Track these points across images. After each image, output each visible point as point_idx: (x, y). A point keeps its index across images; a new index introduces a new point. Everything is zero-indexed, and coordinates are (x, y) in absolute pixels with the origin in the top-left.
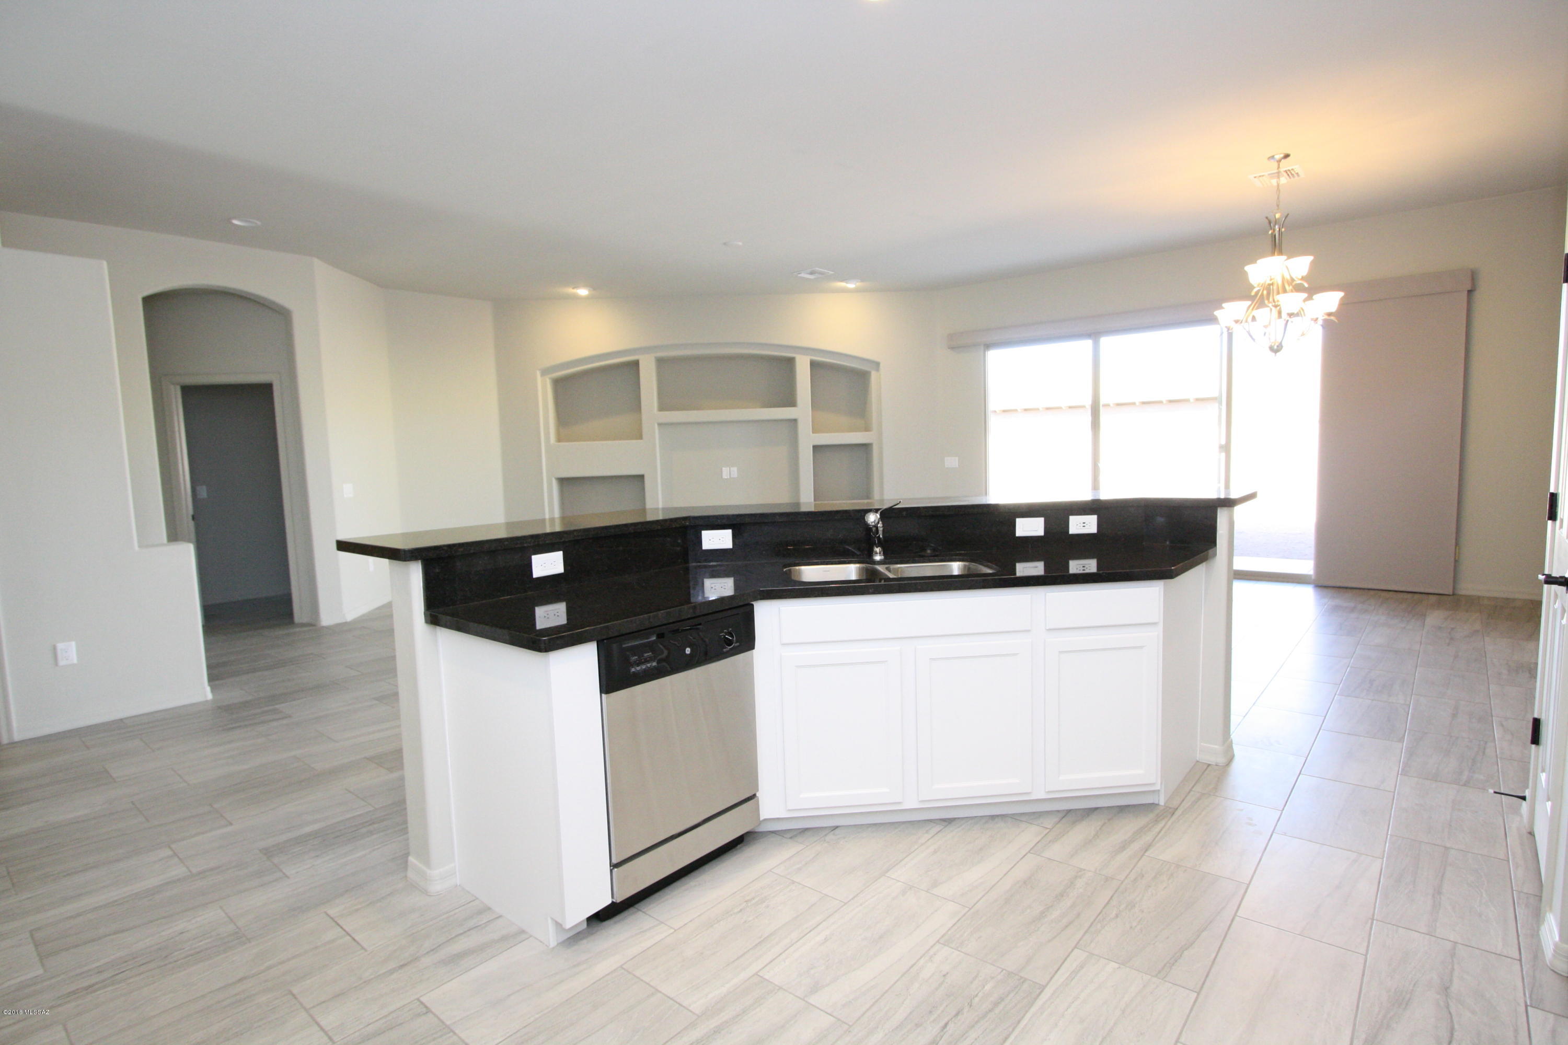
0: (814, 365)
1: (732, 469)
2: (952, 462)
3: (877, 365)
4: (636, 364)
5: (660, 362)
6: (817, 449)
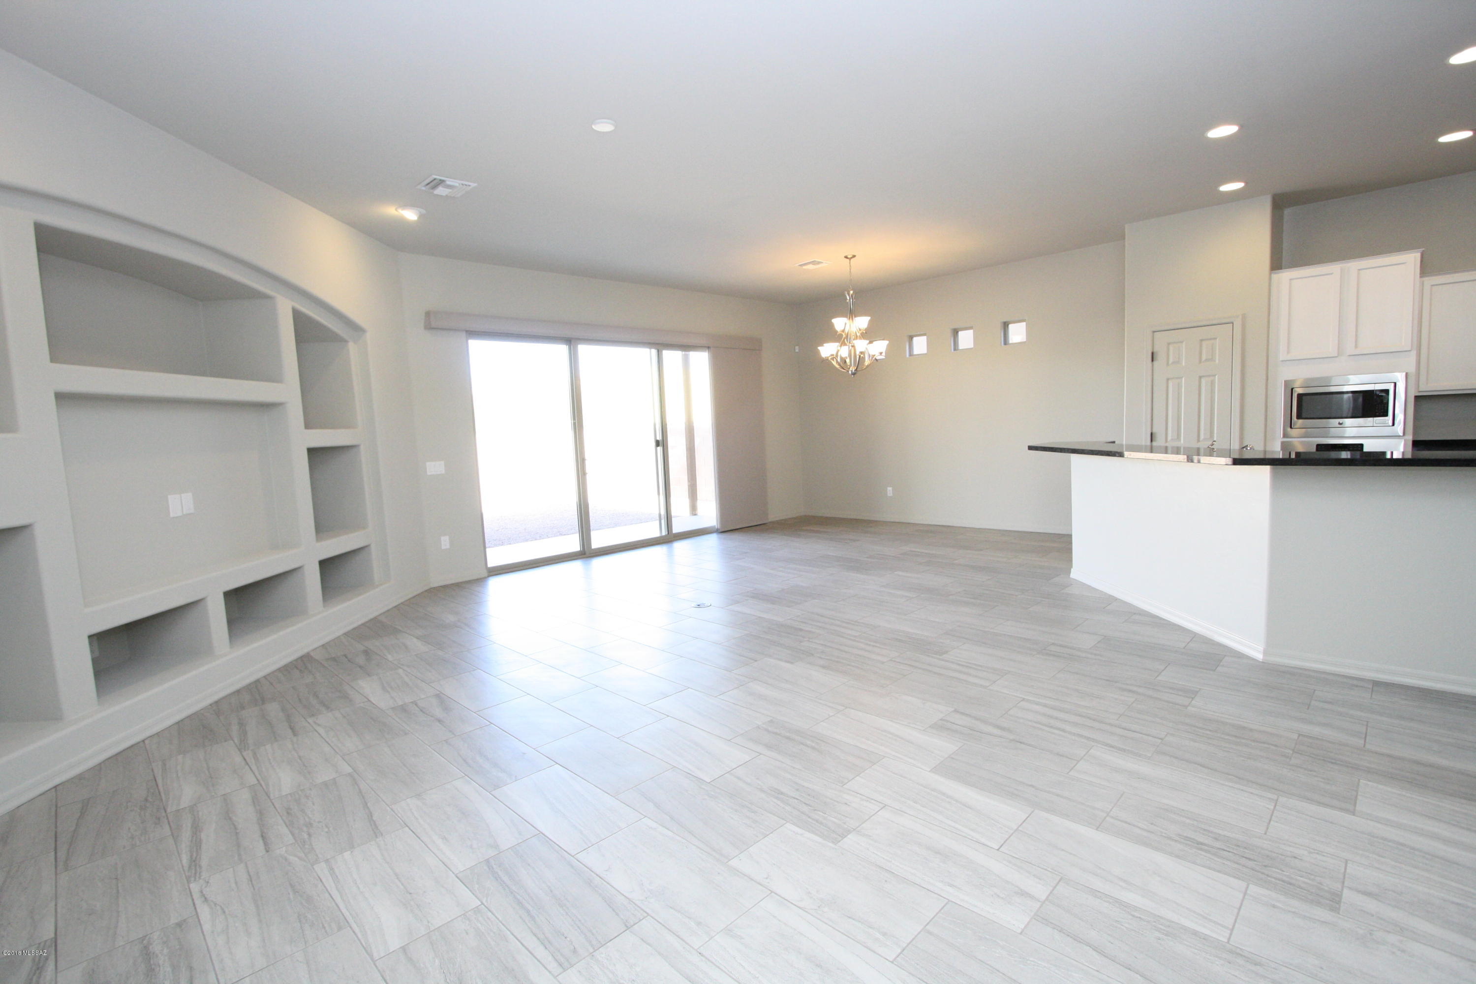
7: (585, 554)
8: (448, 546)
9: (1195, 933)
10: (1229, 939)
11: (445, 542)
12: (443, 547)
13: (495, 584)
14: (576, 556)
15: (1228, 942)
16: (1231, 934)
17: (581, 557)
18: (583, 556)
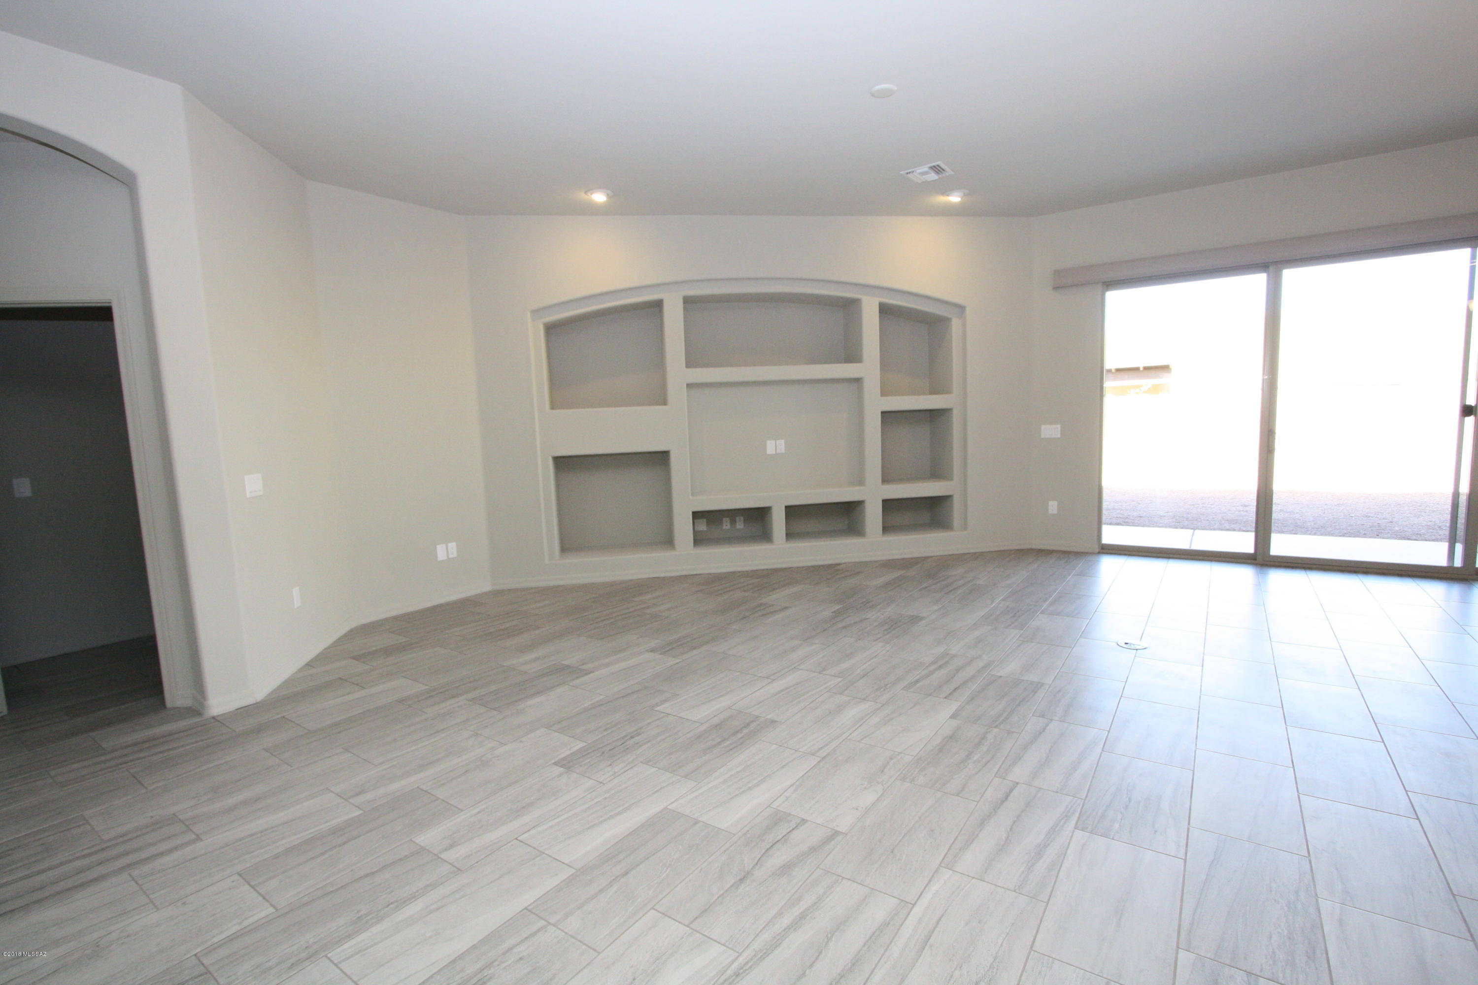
0: (885, 310)
1: (778, 442)
2: (1051, 431)
3: (961, 308)
4: (658, 305)
5: (688, 302)
6: (888, 417)
7: (1255, 559)
8: (1055, 512)
9: (349, 937)
10: (329, 959)
11: (1053, 507)
12: (1050, 512)
13: (1108, 564)
14: (1246, 559)
15: (326, 956)
16: (333, 963)
17: (1249, 561)
18: (1254, 561)
